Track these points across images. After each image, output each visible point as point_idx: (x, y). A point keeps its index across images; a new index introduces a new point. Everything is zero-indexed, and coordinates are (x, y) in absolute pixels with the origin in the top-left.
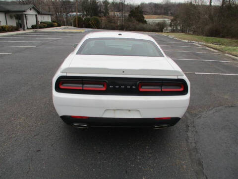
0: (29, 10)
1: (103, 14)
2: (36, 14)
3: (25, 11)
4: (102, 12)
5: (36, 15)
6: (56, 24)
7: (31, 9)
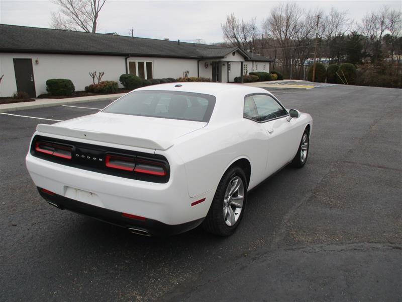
0: (231, 54)
1: (369, 59)
2: (242, 60)
3: (223, 57)
4: (369, 55)
5: (242, 63)
6: (275, 75)
7: (234, 54)
